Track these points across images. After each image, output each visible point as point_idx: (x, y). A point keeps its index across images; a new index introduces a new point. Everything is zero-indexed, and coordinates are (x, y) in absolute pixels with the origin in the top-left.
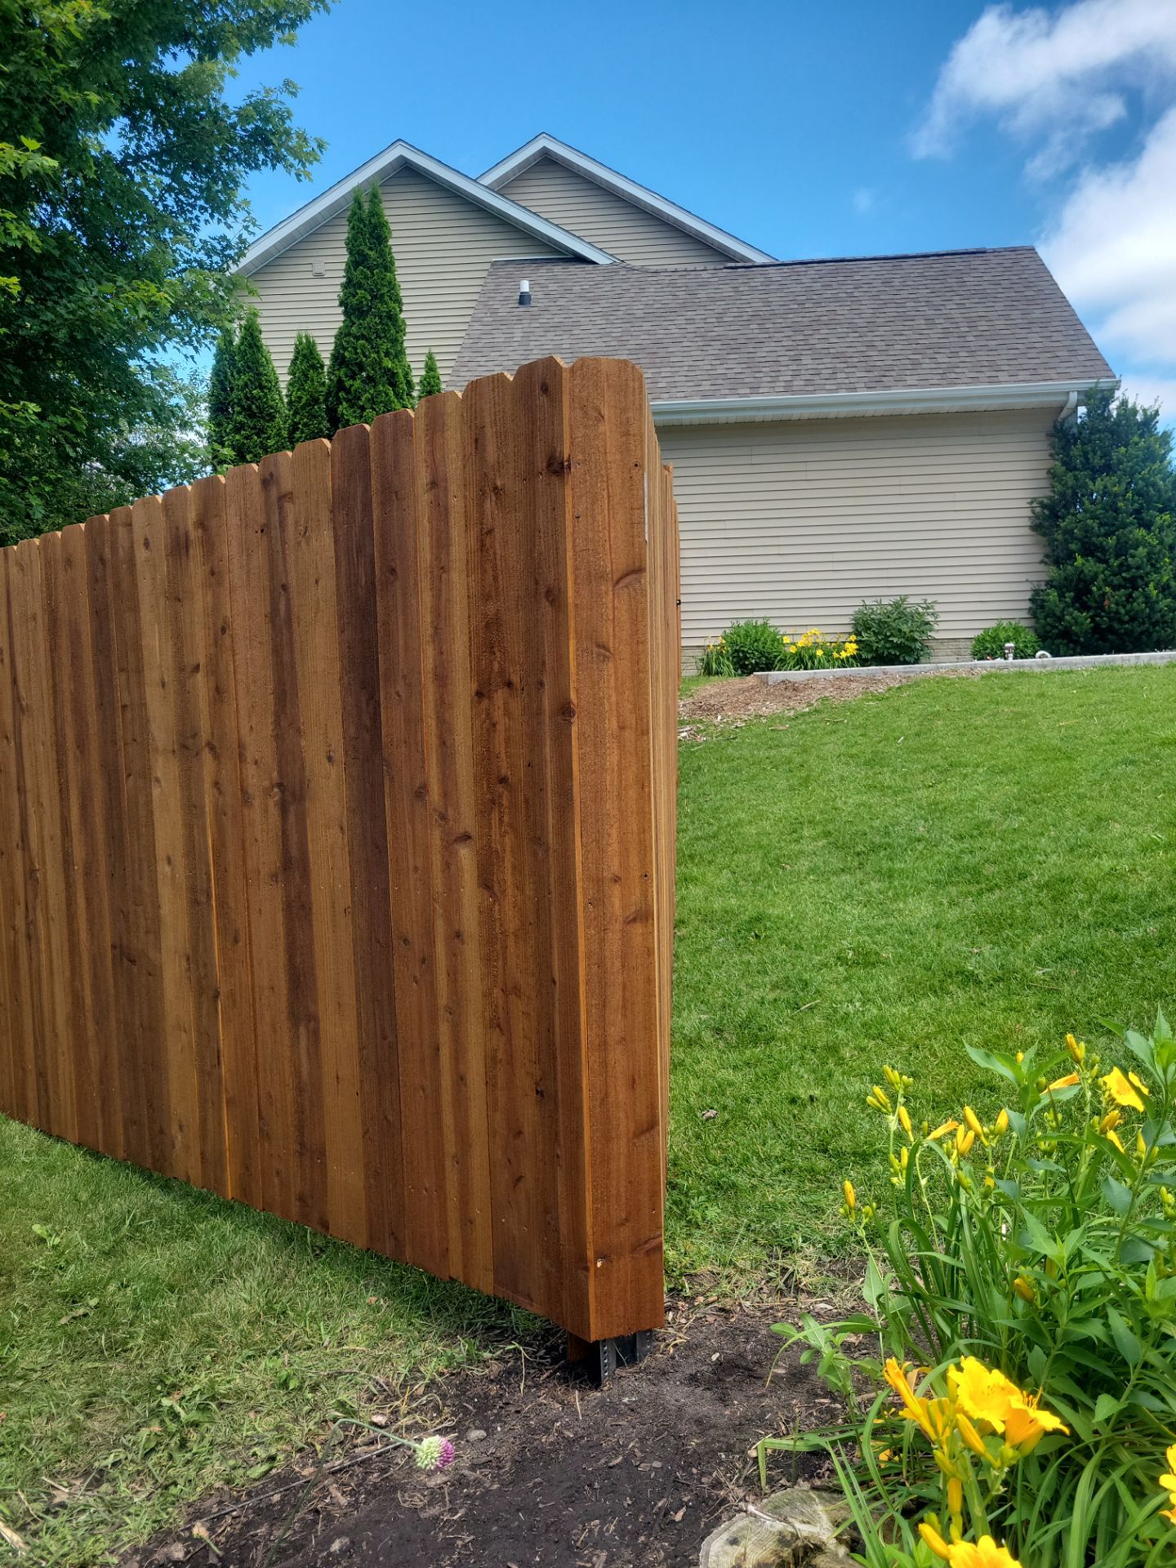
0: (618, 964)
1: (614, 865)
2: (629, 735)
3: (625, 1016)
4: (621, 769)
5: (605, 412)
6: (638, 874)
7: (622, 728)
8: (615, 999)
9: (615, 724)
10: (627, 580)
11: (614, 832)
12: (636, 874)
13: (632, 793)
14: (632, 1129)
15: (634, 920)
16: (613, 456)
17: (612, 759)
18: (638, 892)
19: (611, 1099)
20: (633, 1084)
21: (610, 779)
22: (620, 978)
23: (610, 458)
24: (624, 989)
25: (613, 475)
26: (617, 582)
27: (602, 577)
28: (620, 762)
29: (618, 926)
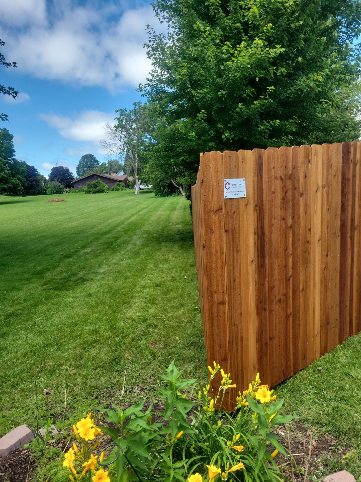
0: (216, 314)
1: (215, 288)
2: (219, 254)
3: (218, 328)
4: (216, 263)
5: (211, 166)
6: (221, 292)
7: (217, 252)
8: (216, 324)
9: (215, 251)
10: (217, 212)
11: (215, 279)
12: (221, 291)
13: (220, 270)
14: (220, 359)
15: (221, 304)
16: (214, 178)
17: (214, 260)
18: (221, 296)
19: (215, 349)
20: (220, 347)
21: (214, 265)
22: (217, 318)
23: (213, 179)
24: (218, 321)
25: (214, 183)
26: (215, 213)
27: (211, 211)
28: (216, 261)
29: (216, 305)
